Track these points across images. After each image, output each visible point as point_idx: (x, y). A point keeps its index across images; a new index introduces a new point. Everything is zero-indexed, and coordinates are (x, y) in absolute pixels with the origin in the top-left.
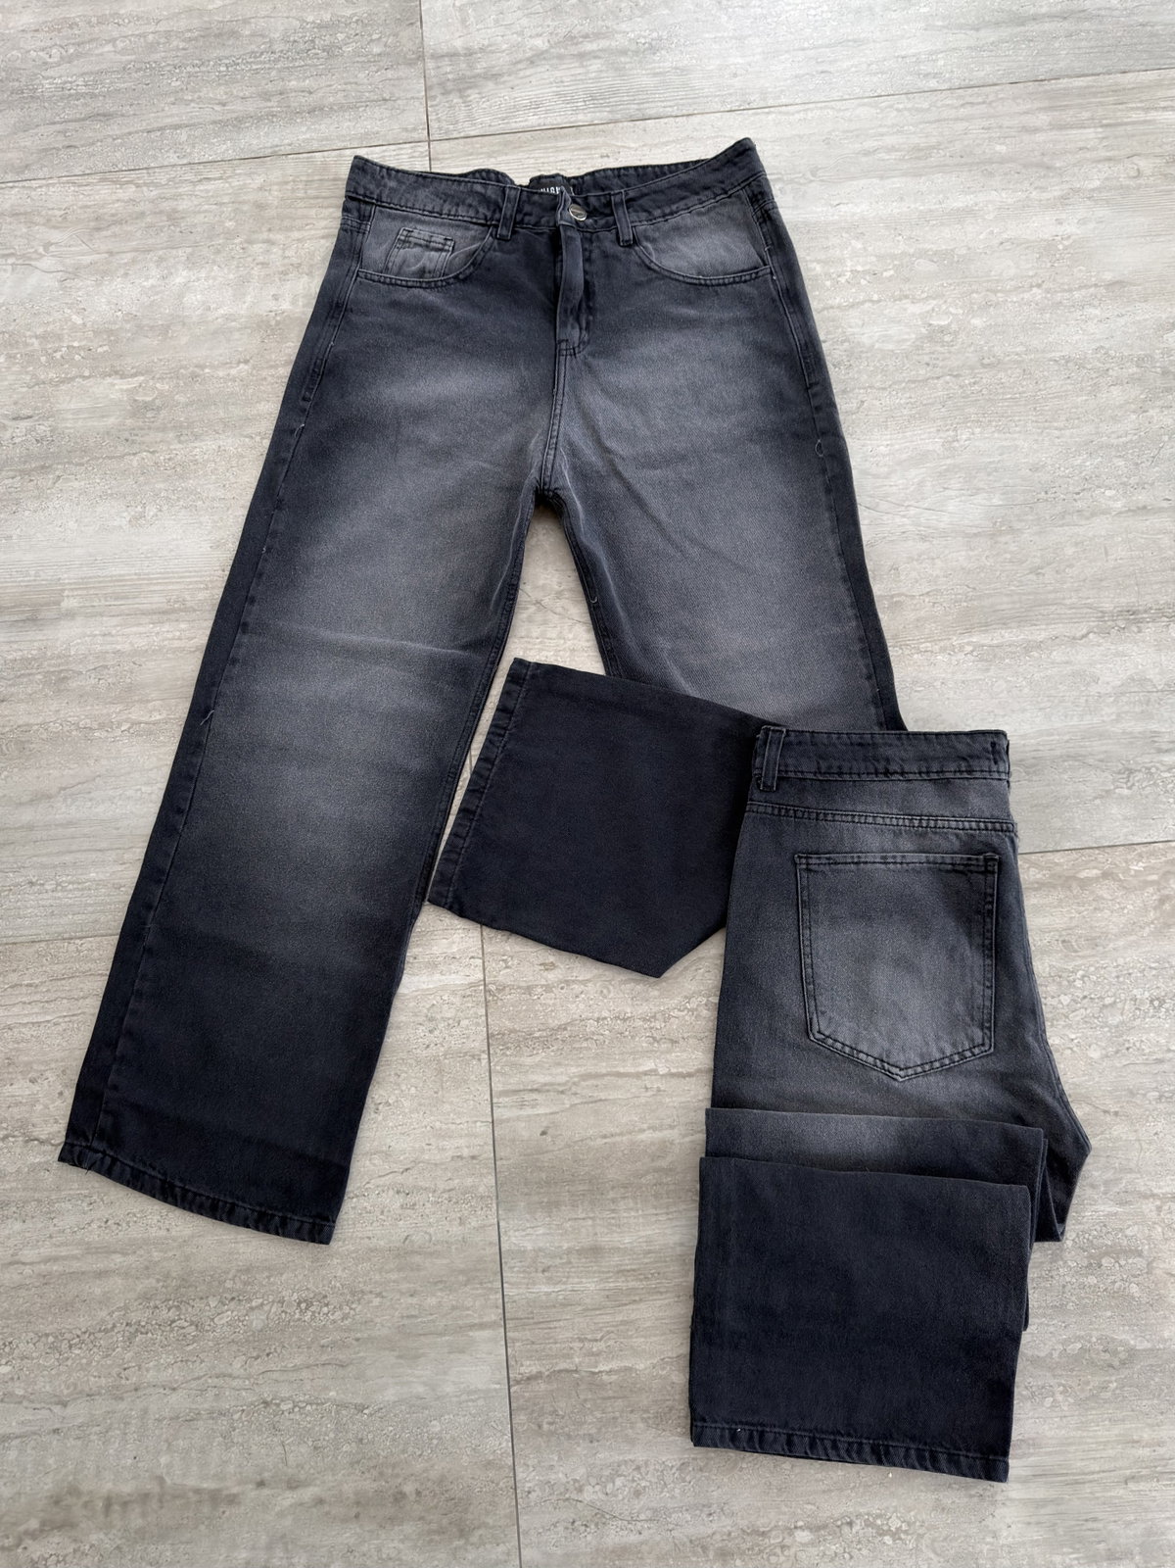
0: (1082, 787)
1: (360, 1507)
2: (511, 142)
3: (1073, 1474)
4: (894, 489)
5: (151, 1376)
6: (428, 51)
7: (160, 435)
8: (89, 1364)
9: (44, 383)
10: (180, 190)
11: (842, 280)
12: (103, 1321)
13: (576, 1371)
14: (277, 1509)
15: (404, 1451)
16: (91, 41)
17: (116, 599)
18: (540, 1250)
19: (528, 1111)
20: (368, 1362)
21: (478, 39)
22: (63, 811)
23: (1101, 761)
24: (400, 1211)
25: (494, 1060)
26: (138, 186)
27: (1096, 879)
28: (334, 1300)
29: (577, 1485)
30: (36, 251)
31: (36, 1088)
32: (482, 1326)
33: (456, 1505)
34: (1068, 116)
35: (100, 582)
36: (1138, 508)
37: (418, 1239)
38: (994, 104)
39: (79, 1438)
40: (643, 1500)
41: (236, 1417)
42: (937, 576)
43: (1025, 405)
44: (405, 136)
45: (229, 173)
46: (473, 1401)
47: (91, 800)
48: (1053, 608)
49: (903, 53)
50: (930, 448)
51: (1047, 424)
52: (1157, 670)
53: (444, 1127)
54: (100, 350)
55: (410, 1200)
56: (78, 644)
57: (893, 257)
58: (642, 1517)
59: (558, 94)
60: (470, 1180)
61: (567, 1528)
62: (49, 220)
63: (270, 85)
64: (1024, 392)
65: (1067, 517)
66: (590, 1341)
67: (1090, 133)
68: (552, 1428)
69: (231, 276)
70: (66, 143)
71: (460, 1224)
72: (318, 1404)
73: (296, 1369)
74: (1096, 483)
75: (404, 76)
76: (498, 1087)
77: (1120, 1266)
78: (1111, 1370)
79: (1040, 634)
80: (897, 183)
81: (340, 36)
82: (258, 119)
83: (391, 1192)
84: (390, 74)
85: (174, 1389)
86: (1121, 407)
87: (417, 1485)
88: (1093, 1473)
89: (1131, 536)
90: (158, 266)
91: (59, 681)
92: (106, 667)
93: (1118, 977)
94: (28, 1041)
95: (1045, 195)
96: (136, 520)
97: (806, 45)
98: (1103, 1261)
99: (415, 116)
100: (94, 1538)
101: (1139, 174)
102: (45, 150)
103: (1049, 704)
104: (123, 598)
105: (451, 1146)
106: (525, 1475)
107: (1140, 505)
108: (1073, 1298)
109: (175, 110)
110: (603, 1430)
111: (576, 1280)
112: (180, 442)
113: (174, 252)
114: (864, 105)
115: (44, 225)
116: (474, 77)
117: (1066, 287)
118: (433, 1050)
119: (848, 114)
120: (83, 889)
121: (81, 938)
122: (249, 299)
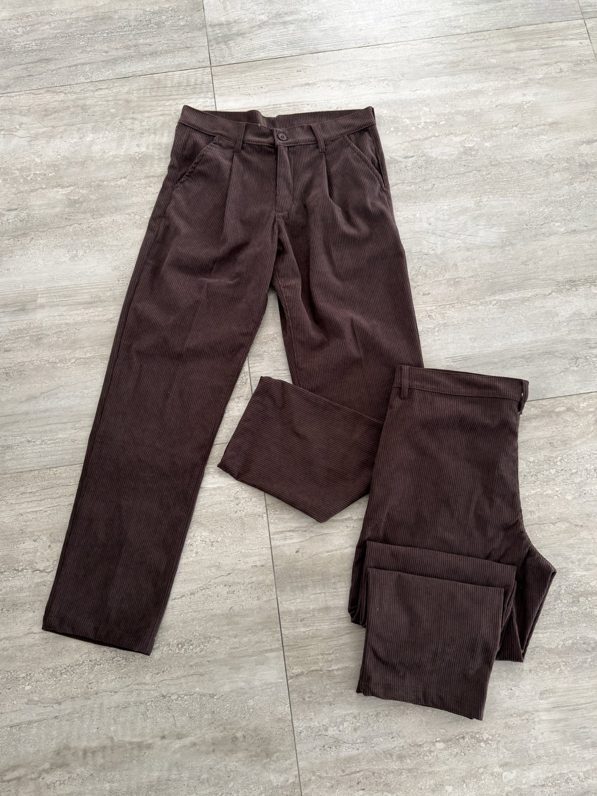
0: (554, 367)
1: (215, 746)
2: (252, 66)
3: (573, 705)
4: (453, 226)
5: (103, 686)
6: (208, 23)
7: (83, 215)
8: (71, 682)
9: (22, 192)
10: (87, 95)
11: (420, 127)
12: (77, 660)
13: (321, 670)
14: (173, 749)
15: (235, 716)
16: (38, 24)
17: (65, 297)
18: (299, 610)
19: (289, 541)
20: (215, 672)
21: (233, 16)
22: (43, 404)
23: (563, 354)
24: (226, 595)
25: (270, 517)
26: (65, 93)
27: (564, 412)
28: (195, 642)
29: (324, 727)
30: (15, 128)
31: (36, 544)
32: (272, 650)
33: (264, 742)
34: (525, 44)
35: (56, 289)
36: (572, 231)
37: (236, 608)
38: (489, 40)
39: (68, 720)
40: (359, 732)
41: (148, 704)
42: (476, 268)
43: (514, 183)
44: (198, 65)
45: (111, 86)
46: (270, 688)
47: (57, 398)
48: (534, 281)
49: (443, 17)
50: (469, 205)
51: (524, 192)
52: (586, 309)
53: (247, 551)
54: (50, 175)
55: (232, 589)
56: (46, 321)
57: (445, 115)
58: (359, 741)
59: (274, 42)
60: (261, 577)
61: (321, 749)
62: (21, 112)
63: (129, 42)
64: (513, 177)
65: (538, 236)
66: (327, 654)
67: (536, 52)
68: (310, 699)
69: (115, 136)
70: (27, 74)
71: (258, 600)
72: (190, 695)
73: (178, 678)
74: (551, 219)
75: (196, 35)
76: (272, 530)
77: (589, 601)
78: (588, 653)
79: (529, 294)
80: (445, 79)
81: (164, 17)
82: (125, 59)
83: (222, 586)
84: (190, 35)
85: (116, 692)
86: (560, 182)
87: (243, 733)
88: (582, 704)
89: (569, 244)
90: (77, 133)
91: (38, 340)
92: (61, 331)
93: (578, 459)
94: (31, 521)
95: (516, 83)
96: (73, 258)
97: (395, 14)
98: (580, 599)
99: (203, 55)
100: (78, 771)
101: (561, 71)
102: (17, 78)
103: (535, 328)
104: (68, 297)
105: (251, 561)
106: (298, 724)
107: (573, 230)
108: (567, 618)
109: (82, 56)
110: (336, 699)
111: (318, 624)
112: (94, 218)
113: (86, 125)
114: (425, 42)
115: (18, 114)
116: (232, 35)
117: (529, 126)
118: (239, 514)
119: (418, 47)
120: (56, 443)
121: (56, 467)
122: (124, 147)
